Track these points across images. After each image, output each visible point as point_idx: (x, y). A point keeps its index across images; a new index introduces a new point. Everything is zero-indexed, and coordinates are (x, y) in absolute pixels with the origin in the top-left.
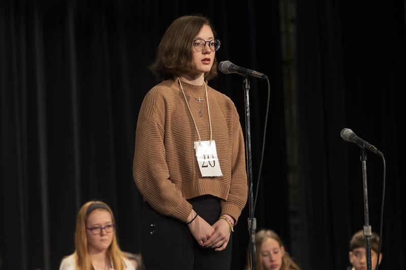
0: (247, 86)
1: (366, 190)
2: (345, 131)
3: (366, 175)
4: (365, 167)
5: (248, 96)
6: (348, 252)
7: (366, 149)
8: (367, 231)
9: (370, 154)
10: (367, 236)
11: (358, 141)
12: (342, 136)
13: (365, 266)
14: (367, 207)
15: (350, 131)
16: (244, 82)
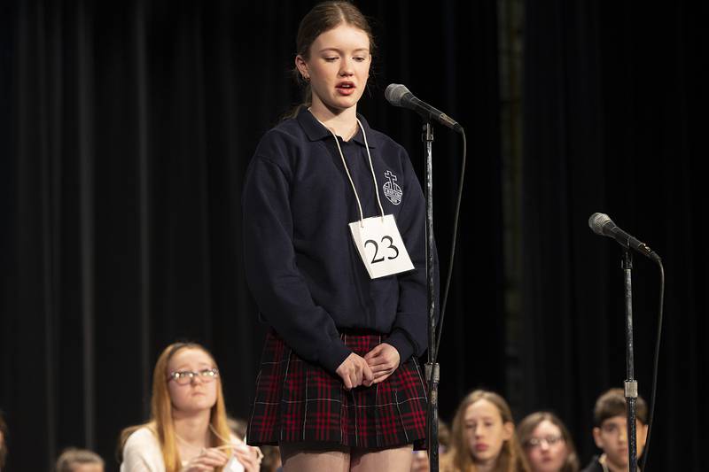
0: (429, 136)
1: (630, 319)
2: (596, 218)
3: (630, 293)
4: (629, 279)
5: (430, 154)
6: (592, 428)
7: (631, 248)
8: (630, 390)
9: (638, 257)
10: (629, 399)
11: (618, 235)
12: (591, 226)
13: (626, 446)
14: (631, 349)
15: (606, 218)
16: (424, 128)
